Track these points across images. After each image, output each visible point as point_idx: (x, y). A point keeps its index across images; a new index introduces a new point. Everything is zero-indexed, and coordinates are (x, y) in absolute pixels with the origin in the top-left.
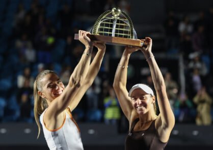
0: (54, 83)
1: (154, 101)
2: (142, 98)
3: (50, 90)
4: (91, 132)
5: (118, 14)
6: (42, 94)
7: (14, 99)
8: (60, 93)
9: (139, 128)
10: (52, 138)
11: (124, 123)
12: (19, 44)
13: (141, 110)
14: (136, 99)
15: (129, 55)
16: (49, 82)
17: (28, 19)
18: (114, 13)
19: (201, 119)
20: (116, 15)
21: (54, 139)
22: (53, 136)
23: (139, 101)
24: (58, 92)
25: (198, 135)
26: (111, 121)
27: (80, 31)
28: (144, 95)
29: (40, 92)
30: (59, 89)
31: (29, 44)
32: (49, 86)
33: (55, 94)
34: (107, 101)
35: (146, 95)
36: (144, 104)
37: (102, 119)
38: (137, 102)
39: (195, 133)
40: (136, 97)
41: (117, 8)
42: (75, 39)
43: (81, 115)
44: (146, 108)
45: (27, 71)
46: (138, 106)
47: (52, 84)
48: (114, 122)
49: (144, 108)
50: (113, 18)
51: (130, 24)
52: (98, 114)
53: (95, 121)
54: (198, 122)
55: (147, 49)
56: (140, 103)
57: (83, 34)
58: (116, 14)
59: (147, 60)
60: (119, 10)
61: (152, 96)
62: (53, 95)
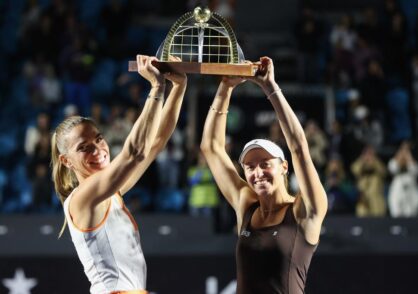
0: (89, 142)
1: (286, 171)
2: (264, 166)
3: (81, 154)
4: (165, 230)
5: (207, 19)
6: (66, 161)
7: (21, 171)
8: (100, 161)
9: (261, 221)
10: (85, 244)
11: (225, 214)
12: (29, 69)
13: (263, 187)
14: (252, 167)
15: (231, 90)
16: (81, 141)
17: (47, 24)
18: (197, 18)
19: (367, 205)
20: (202, 21)
21: (89, 246)
22: (86, 240)
23: (259, 171)
24: (97, 160)
25: (361, 236)
26: (201, 210)
27: (138, 56)
28: (267, 159)
29: (62, 157)
30: (98, 154)
31: (49, 69)
32: (80, 148)
33: (91, 163)
34: (193, 174)
35: (272, 161)
36: (269, 177)
37: (186, 208)
38: (255, 172)
39: (357, 231)
40: (254, 164)
41: (203, 8)
42: (130, 70)
43: (146, 199)
44: (272, 183)
45: (43, 120)
46: (257, 179)
47: (86, 145)
48: (208, 213)
49: (268, 184)
50: (197, 25)
51: (231, 34)
52: (178, 198)
53: (171, 211)
54: (361, 211)
55: (265, 78)
56: (261, 174)
57: (144, 61)
58: (202, 18)
59: (269, 98)
60: (208, 12)
61: (282, 162)
62: (88, 165)
